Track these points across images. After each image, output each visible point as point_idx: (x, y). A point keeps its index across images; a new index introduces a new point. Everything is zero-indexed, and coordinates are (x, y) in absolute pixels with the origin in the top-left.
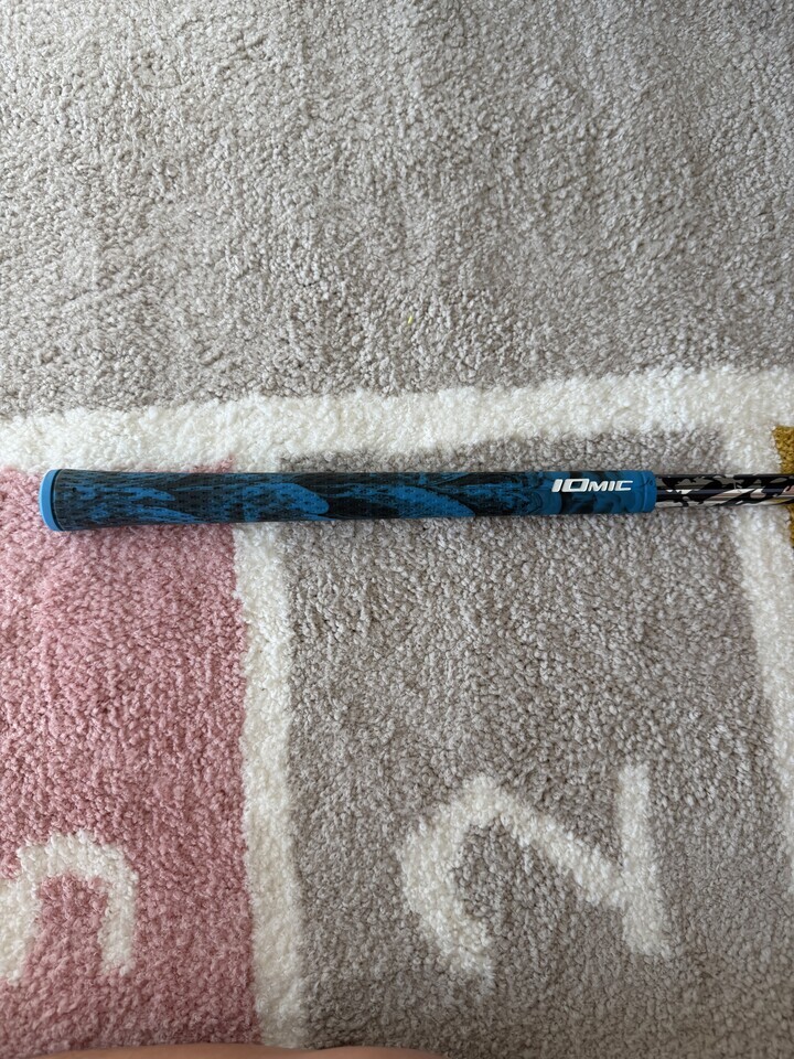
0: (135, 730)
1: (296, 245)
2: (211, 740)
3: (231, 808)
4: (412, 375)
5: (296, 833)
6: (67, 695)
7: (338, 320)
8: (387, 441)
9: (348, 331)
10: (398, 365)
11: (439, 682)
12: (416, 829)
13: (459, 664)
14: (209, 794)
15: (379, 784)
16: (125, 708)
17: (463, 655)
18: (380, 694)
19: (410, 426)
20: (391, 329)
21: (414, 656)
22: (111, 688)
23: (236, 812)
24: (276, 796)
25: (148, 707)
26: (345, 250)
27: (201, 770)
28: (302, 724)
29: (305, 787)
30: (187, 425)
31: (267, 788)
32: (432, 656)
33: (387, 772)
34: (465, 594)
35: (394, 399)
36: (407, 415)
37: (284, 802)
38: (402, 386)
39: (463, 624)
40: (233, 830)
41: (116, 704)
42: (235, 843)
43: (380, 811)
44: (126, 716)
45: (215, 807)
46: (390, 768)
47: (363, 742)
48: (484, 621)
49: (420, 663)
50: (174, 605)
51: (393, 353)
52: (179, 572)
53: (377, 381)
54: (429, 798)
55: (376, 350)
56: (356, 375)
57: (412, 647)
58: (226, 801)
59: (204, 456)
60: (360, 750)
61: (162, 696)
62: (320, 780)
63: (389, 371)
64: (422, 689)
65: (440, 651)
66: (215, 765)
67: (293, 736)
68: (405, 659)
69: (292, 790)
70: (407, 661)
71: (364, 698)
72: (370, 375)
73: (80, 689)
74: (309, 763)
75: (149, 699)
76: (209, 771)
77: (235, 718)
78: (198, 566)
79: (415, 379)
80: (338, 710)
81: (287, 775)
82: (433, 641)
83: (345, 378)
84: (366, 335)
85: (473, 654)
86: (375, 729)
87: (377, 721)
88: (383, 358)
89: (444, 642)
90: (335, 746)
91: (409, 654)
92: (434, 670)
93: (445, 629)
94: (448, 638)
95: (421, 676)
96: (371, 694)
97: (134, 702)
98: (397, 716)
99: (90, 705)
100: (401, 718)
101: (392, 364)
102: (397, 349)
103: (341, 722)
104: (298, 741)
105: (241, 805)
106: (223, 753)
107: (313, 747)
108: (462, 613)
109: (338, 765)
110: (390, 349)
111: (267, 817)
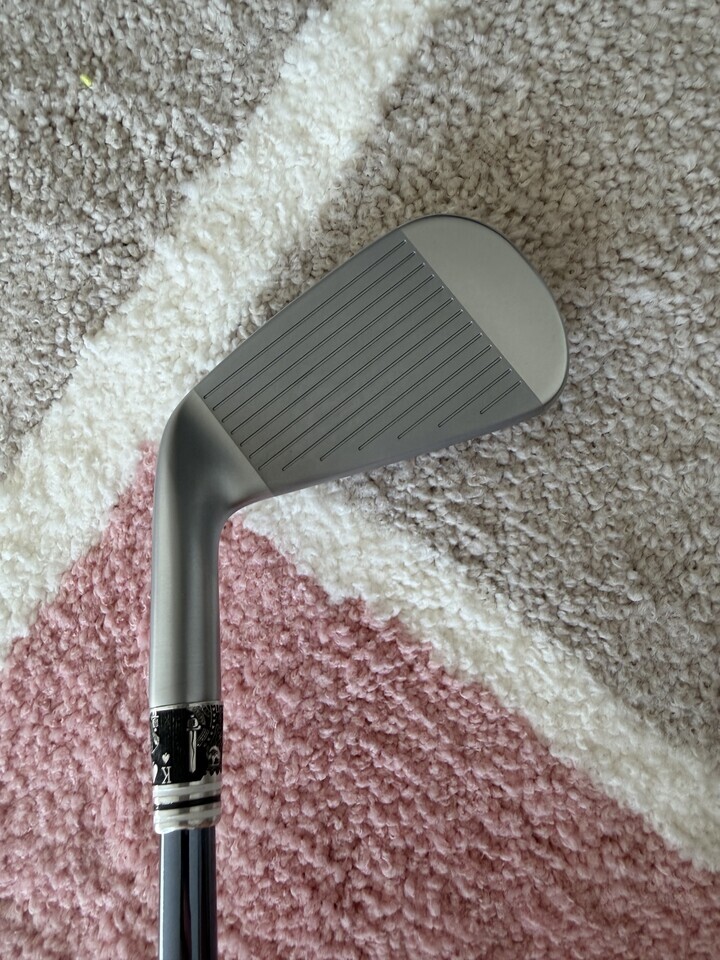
0: (421, 889)
2: (522, 796)
3: (639, 847)
4: (227, 94)
6: (290, 942)
7: (66, 142)
8: (293, 210)
9: (92, 140)
10: (197, 106)
11: (704, 413)
13: (705, 364)
14: (594, 862)
16: (377, 877)
17: (698, 346)
18: (652, 511)
19: (297, 157)
20: (136, 76)
21: (639, 419)
22: (329, 870)
23: (651, 846)
24: (678, 772)
25: (400, 844)
27: (552, 846)
28: (602, 653)
29: (696, 721)
30: (52, 471)
31: (654, 775)
32: (659, 393)
34: (606, 274)
35: (240, 148)
36: (279, 148)
37: (695, 769)
38: (232, 121)
39: (651, 310)
40: (675, 873)
41: (360, 884)
42: (698, 887)
44: (389, 888)
45: (621, 870)
47: (703, 592)
48: (675, 276)
49: (654, 418)
50: (282, 696)
51: (173, 99)
52: (240, 649)
53: (195, 153)
55: (150, 120)
56: (163, 177)
57: (621, 410)
58: (625, 847)
59: (109, 484)
60: (712, 604)
61: (401, 810)
62: (705, 693)
63: (194, 124)
64: (695, 447)
65: (662, 376)
66: (561, 818)
67: (609, 680)
68: (631, 434)
69: (686, 742)
70: (636, 434)
71: (639, 538)
72: (179, 156)
73: (296, 918)
74: (667, 688)
75: (391, 832)
76: (562, 835)
77: (517, 736)
78: (255, 616)
79: (236, 95)
80: (627, 588)
81: (657, 733)
82: (638, 375)
83: (153, 196)
84: (118, 118)
85: (708, 332)
86: (697, 558)
87: (688, 545)
88: (170, 119)
89: (654, 360)
90: (674, 635)
91: (629, 423)
92: (683, 408)
93: (637, 342)
94: (654, 349)
95: (675, 432)
96: (642, 524)
97: (377, 857)
98: (703, 513)
99: (331, 923)
100: (710, 508)
101: (188, 111)
102: (173, 88)
103: (647, 597)
104: (622, 678)
105: (646, 830)
106: (554, 794)
107: (650, 665)
108: (633, 296)
109: (705, 651)
110: (165, 99)
111: (696, 810)
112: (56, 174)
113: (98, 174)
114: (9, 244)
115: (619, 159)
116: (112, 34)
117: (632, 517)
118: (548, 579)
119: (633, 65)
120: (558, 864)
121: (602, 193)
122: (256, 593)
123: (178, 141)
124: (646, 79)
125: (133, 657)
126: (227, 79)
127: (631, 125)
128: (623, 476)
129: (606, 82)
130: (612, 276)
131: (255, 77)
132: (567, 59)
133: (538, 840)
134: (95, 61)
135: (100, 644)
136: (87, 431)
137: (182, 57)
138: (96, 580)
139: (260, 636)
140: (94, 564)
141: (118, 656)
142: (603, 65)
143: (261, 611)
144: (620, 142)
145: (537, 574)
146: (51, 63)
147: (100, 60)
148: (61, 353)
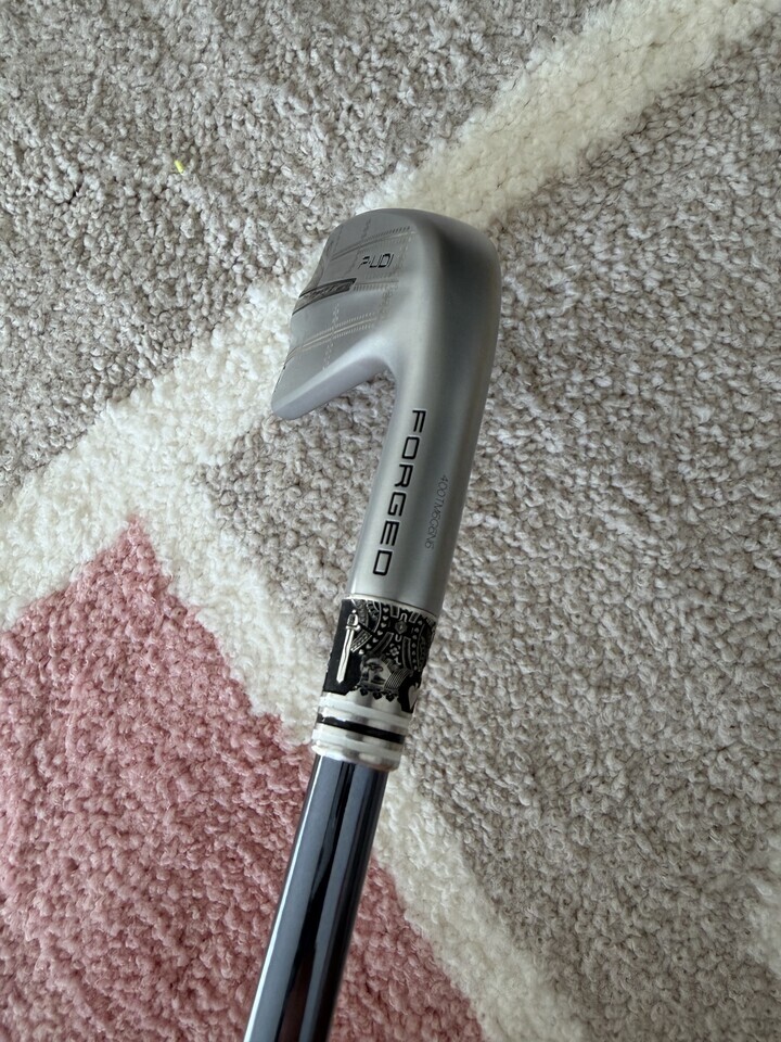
1: (21, 152)
2: (366, 946)
3: (458, 1029)
4: (302, 218)
5: (576, 1009)
6: (122, 1003)
7: (145, 218)
9: (169, 222)
10: (271, 220)
11: (643, 653)
12: (757, 899)
13: (658, 607)
14: (412, 1026)
15: (655, 865)
16: (215, 973)
17: (655, 589)
18: (567, 727)
20: (225, 176)
21: (581, 638)
22: (174, 953)
23: (468, 1031)
24: (513, 973)
25: (244, 952)
26: (90, 108)
27: (379, 1000)
28: (479, 841)
29: (545, 933)
30: (43, 514)
31: (491, 968)
32: (607, 620)
33: (655, 838)
34: (593, 495)
35: (299, 272)
37: (529, 975)
38: (298, 244)
39: (624, 541)
41: (199, 974)
43: (682, 904)
44: (222, 987)
46: (654, 829)
47: (588, 817)
48: (656, 518)
49: (596, 643)
50: (181, 783)
51: (252, 208)
52: (159, 728)
53: (257, 265)
54: (744, 841)
55: (225, 221)
56: (222, 278)
57: (568, 624)
58: (444, 1024)
59: (92, 541)
60: (593, 831)
61: (255, 922)
62: (561, 910)
63: (264, 236)
64: (626, 681)
65: (615, 605)
66: (396, 978)
67: (478, 868)
68: (569, 650)
69: (530, 949)
70: (574, 651)
71: (547, 748)
72: (241, 262)
73: (134, 984)
74: (528, 894)
75: (240, 938)
76: (391, 994)
77: (379, 890)
78: (181, 703)
79: (310, 221)
80: (520, 789)
81: (507, 931)
82: (593, 597)
83: (209, 293)
84: (198, 209)
85: (669, 579)
86: (594, 783)
87: (588, 770)
88: (243, 225)
89: (613, 588)
90: (550, 846)
91: (571, 639)
92: (625, 641)
93: (601, 567)
94: (615, 578)
95: (611, 662)
96: (553, 735)
97: (221, 955)
98: (613, 744)
99: (162, 1000)
100: (621, 743)
101: (261, 223)
102: (255, 197)
103: (536, 804)
104: (490, 870)
105: (469, 1015)
106: (396, 954)
107: (519, 868)
108: (611, 524)
109: (574, 871)
110: (244, 205)
111: (518, 1013)
112: (127, 245)
113: (164, 258)
114: (67, 295)
115: (640, 391)
116: (216, 129)
117: (546, 726)
118: (452, 757)
119: (682, 305)
120: (379, 1018)
121: (613, 419)
122: (188, 682)
123: (245, 248)
124: (689, 325)
125: (64, 703)
126: (306, 203)
127: (662, 363)
128: (549, 685)
129: (651, 315)
130: (597, 499)
131: (332, 210)
132: (622, 281)
133: (369, 990)
134: (193, 151)
135: (38, 682)
136: (85, 487)
137: (272, 171)
138: (52, 624)
139: (179, 722)
140: (53, 608)
141: (51, 697)
142: (654, 298)
143: (188, 700)
144: (646, 376)
145: (443, 749)
146: (154, 140)
147: (198, 150)
148: (83, 408)
